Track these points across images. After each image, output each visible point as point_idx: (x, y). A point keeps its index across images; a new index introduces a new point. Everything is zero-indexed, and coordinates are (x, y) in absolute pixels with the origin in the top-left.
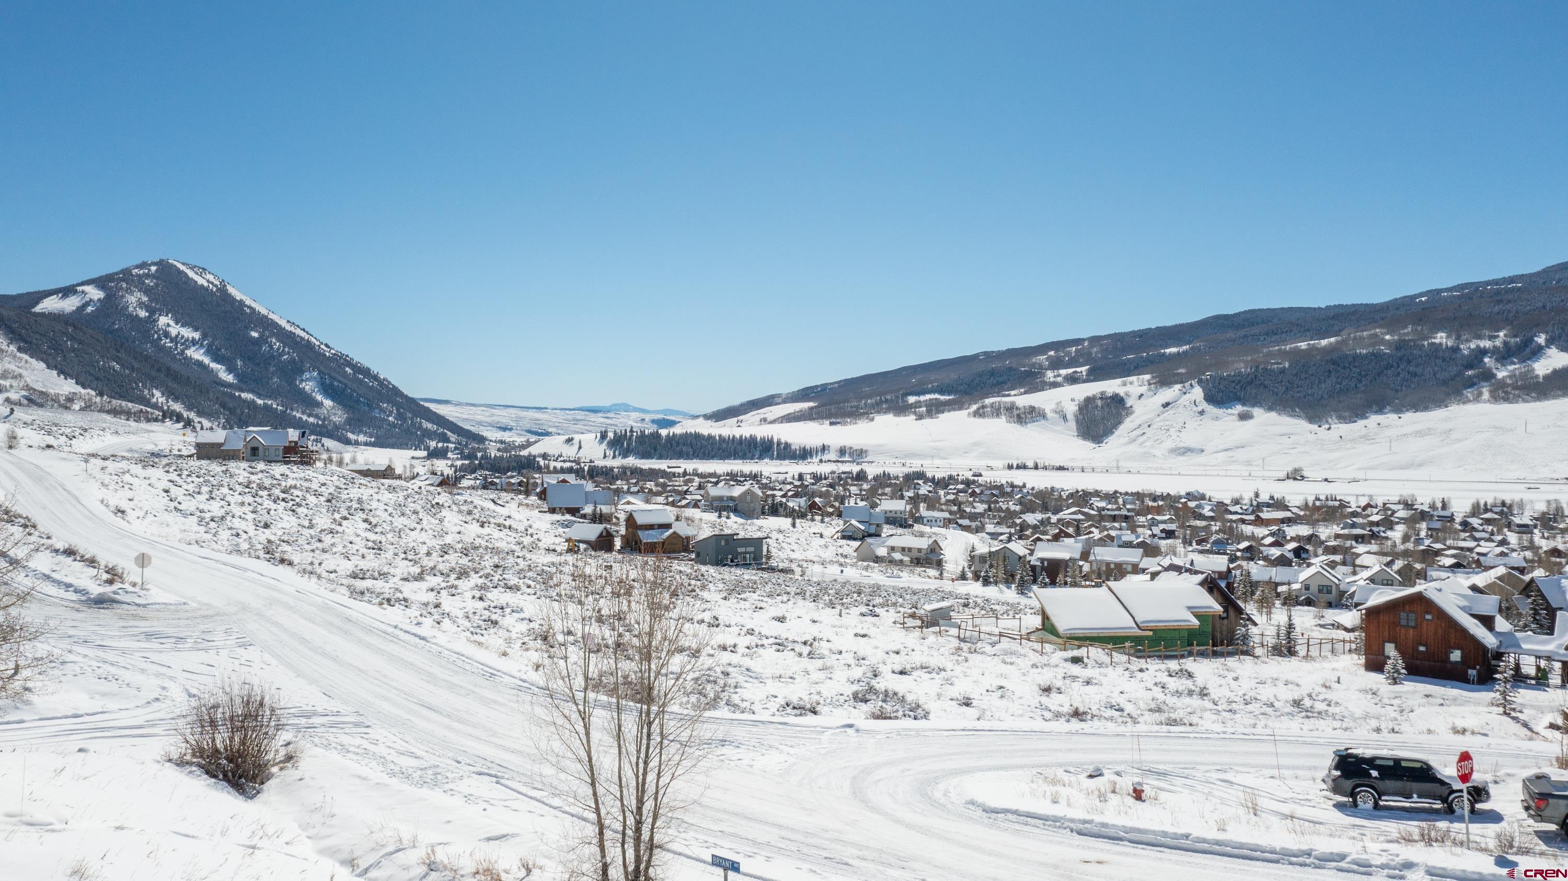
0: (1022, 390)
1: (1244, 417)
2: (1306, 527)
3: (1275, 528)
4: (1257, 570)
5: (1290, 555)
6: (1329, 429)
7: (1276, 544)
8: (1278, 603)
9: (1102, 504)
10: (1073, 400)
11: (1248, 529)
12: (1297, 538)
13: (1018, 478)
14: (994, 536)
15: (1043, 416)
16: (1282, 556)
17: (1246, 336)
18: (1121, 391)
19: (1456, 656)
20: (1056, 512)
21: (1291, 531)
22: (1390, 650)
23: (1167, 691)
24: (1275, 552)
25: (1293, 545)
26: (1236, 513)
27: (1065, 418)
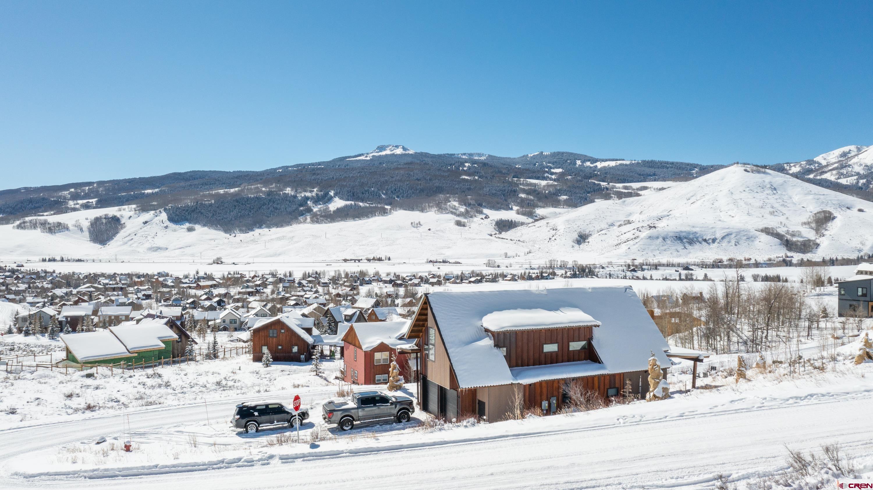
0: (52, 212)
1: (190, 230)
2: (223, 289)
3: (207, 290)
4: (198, 314)
5: (215, 305)
6: (235, 236)
7: (208, 299)
8: (209, 331)
9: (106, 281)
10: (87, 219)
11: (193, 292)
12: (219, 295)
13: (50, 267)
14: (32, 304)
15: (67, 228)
16: (211, 305)
17: (191, 185)
18: (118, 214)
19: (295, 349)
20: (76, 287)
21: (216, 292)
22: (265, 350)
23: (146, 387)
24: (207, 303)
25: (217, 299)
26: (186, 283)
27: (81, 230)
